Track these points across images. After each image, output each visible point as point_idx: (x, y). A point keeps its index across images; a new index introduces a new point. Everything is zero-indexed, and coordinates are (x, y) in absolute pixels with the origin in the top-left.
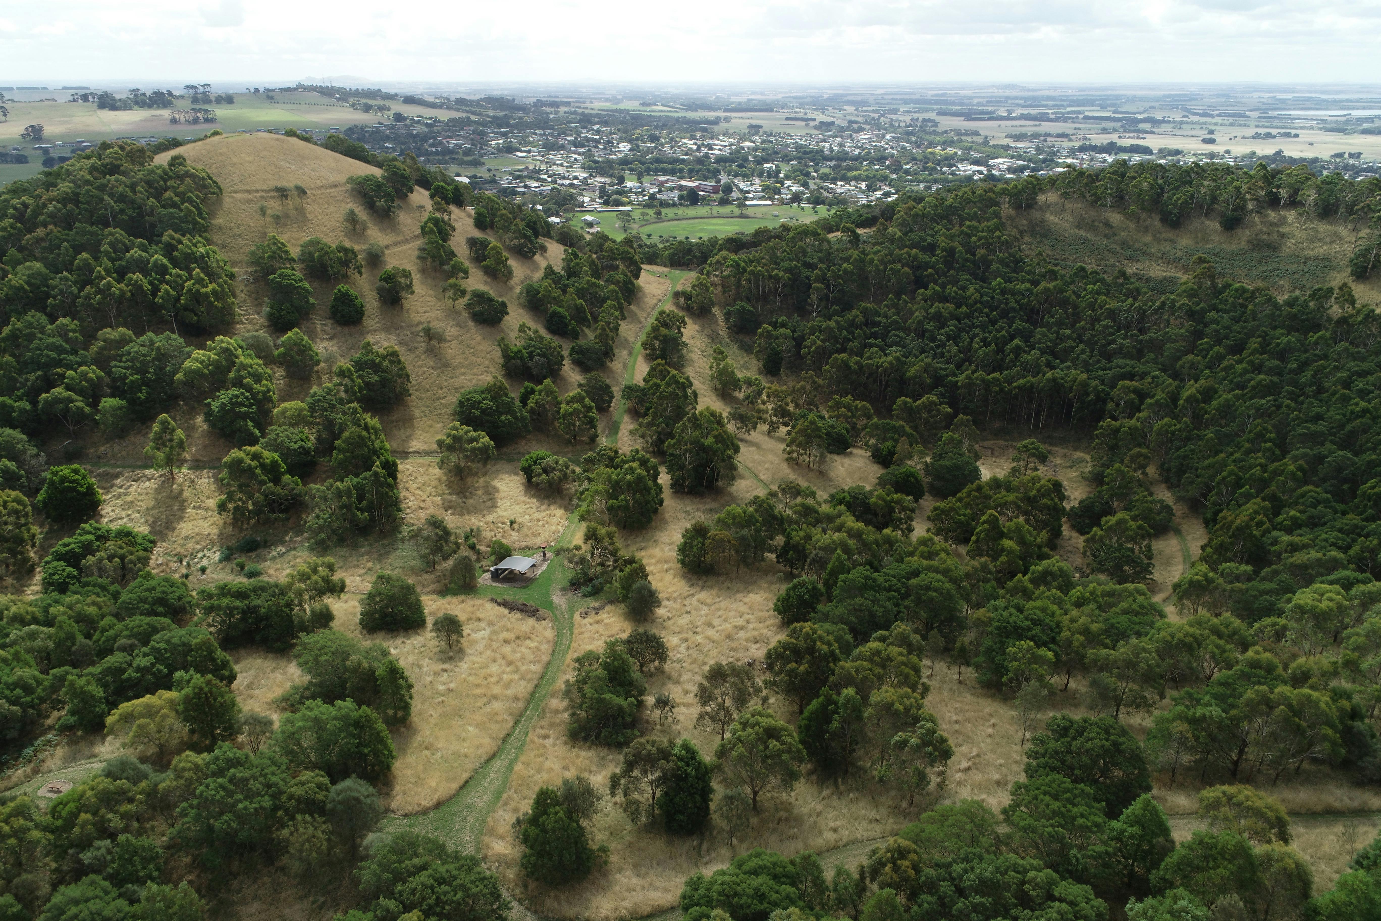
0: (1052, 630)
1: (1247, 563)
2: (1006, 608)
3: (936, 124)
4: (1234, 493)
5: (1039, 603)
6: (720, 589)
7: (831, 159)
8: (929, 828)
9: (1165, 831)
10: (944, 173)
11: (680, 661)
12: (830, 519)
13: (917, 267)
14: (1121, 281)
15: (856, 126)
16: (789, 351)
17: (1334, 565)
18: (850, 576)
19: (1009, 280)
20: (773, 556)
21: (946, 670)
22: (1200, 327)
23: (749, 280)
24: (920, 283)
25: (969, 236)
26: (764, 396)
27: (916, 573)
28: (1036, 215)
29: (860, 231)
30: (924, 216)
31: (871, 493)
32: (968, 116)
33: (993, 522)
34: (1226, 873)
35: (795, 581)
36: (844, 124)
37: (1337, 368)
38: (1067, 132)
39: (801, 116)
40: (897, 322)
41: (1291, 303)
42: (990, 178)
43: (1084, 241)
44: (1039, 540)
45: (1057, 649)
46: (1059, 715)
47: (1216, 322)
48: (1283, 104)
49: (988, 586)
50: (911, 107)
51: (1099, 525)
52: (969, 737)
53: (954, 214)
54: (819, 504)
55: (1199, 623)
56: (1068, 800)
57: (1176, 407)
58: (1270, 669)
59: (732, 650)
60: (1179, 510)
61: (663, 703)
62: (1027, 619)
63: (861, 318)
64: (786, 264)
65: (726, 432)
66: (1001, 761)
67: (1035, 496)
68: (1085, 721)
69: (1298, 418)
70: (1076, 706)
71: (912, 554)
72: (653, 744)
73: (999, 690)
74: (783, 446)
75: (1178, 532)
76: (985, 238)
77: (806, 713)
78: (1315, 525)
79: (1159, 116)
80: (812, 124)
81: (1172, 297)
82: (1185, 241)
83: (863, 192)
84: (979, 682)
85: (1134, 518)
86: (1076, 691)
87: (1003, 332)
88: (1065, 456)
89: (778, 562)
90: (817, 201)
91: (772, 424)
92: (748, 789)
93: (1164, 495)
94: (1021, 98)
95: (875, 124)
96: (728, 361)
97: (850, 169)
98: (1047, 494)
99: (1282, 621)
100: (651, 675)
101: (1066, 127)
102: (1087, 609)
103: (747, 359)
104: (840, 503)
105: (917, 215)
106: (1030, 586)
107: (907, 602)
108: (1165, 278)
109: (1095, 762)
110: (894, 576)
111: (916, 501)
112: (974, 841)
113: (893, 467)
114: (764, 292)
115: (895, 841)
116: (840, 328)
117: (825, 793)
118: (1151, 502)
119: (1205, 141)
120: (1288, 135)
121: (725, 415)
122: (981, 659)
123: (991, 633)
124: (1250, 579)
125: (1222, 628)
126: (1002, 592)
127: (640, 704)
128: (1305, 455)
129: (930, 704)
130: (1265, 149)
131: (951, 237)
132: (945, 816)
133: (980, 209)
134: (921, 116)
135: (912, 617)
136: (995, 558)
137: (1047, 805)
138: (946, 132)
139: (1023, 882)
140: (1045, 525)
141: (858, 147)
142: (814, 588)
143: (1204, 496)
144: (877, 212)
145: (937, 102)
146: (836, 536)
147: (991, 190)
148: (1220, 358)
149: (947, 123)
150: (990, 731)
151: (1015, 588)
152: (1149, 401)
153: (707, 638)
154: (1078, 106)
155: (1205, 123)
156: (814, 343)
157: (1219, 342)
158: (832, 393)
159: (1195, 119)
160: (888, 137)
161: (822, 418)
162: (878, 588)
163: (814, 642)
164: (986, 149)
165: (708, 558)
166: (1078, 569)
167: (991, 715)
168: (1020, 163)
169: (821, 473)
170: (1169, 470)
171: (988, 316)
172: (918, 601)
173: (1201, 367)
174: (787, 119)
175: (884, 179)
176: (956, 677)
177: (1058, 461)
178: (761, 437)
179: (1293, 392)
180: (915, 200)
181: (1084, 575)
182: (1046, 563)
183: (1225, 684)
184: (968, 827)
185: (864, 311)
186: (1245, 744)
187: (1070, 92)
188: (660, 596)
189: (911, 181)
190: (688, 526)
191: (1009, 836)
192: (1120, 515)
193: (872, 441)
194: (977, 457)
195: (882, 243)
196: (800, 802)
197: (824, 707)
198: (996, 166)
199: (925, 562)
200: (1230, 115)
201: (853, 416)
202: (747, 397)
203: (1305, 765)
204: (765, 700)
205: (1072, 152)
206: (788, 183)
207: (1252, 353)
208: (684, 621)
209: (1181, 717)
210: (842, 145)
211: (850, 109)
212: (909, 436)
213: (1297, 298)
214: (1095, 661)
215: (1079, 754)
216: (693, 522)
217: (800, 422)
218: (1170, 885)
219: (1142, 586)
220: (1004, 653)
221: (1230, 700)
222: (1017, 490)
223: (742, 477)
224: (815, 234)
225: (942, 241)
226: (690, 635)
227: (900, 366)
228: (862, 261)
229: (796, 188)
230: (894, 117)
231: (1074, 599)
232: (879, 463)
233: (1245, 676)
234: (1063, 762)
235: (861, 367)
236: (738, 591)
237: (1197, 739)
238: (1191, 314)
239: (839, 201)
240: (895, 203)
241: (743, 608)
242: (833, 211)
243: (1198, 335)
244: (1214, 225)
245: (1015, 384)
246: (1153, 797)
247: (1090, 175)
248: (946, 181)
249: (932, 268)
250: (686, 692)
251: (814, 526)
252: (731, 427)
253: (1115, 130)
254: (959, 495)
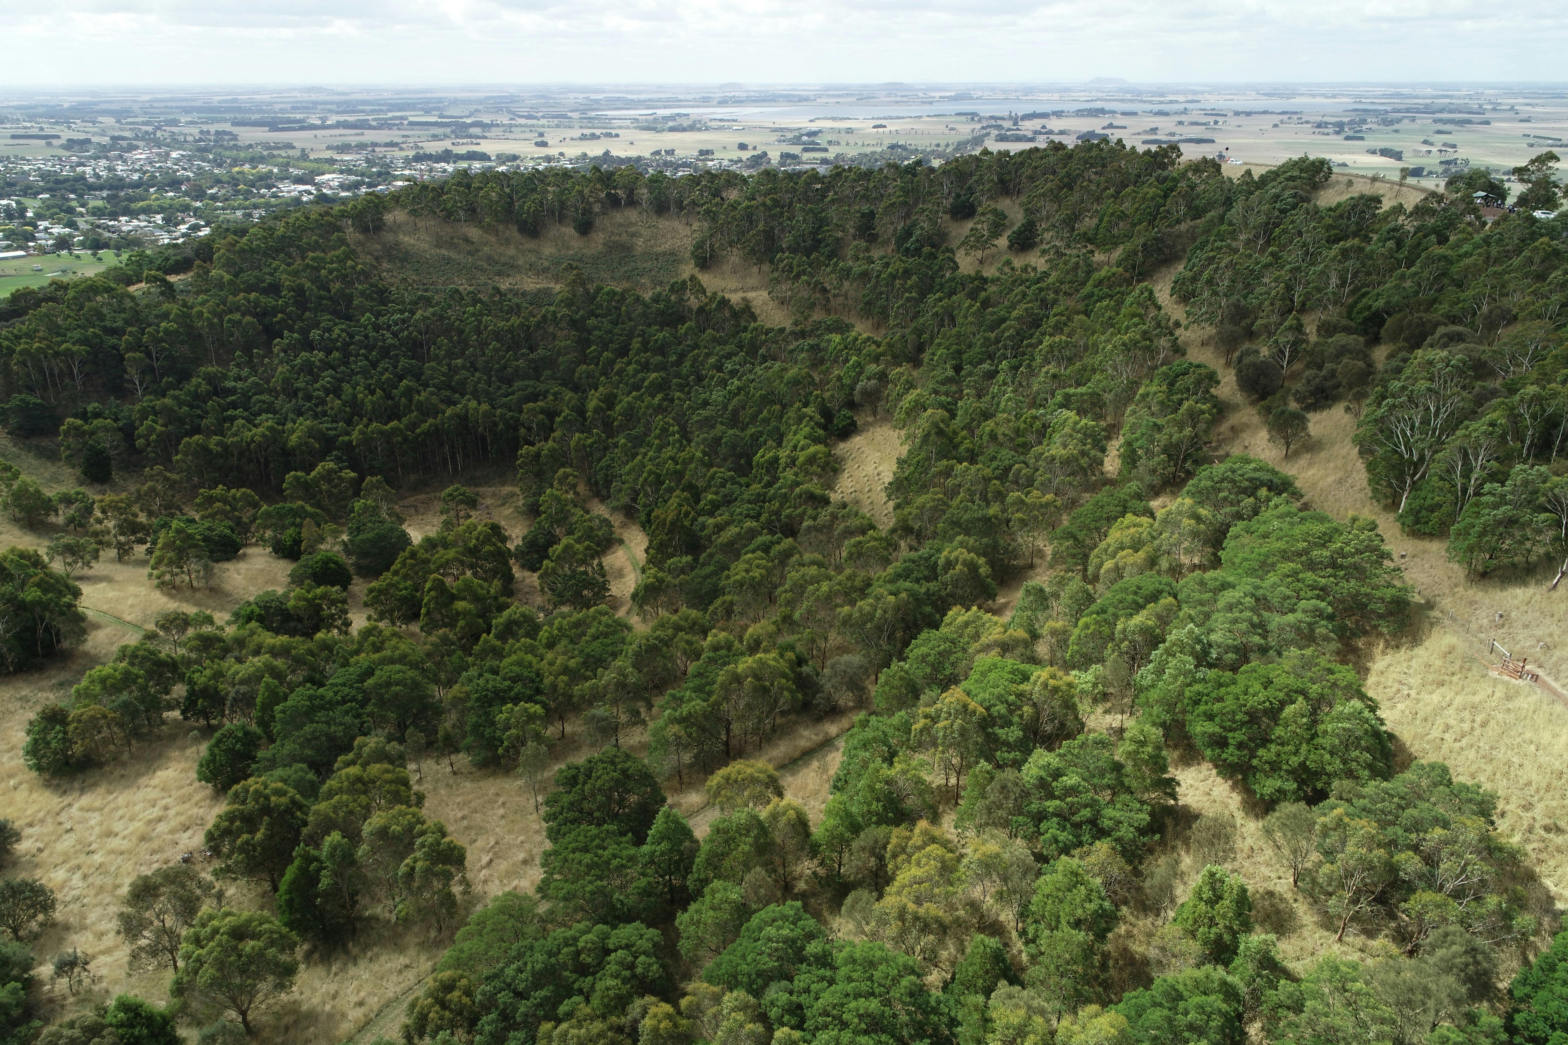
0: (533, 681)
1: (687, 554)
2: (480, 675)
3: (235, 138)
4: (658, 491)
5: (514, 657)
6: (110, 783)
7: (101, 188)
8: (466, 945)
9: (687, 833)
10: (263, 196)
11: (77, 899)
12: (240, 643)
13: (263, 314)
14: (497, 298)
15: (124, 143)
16: (116, 448)
17: (752, 534)
18: (289, 703)
19: (378, 315)
20: (176, 714)
21: (435, 767)
22: (585, 335)
23: (24, 364)
24: (272, 332)
25: (317, 269)
26: (98, 514)
27: (369, 672)
28: (389, 237)
29: (172, 279)
30: (252, 251)
31: (286, 595)
32: (274, 125)
33: (440, 586)
34: (747, 848)
35: (217, 735)
36: (105, 140)
37: (708, 355)
38: (395, 140)
39: (35, 131)
40: (258, 384)
41: (656, 299)
42: (322, 198)
43: (448, 261)
44: (492, 591)
45: (544, 698)
46: (563, 767)
47: (597, 328)
48: (596, 105)
49: (455, 658)
50: (194, 116)
51: (548, 557)
52: (481, 828)
53: (290, 246)
54: (222, 629)
55: (662, 625)
56: (598, 847)
57: (585, 419)
58: (729, 646)
59: (153, 852)
60: (616, 520)
61: (67, 966)
62: (505, 679)
63: (205, 387)
64: (76, 334)
65: (51, 575)
66: (522, 838)
67: (475, 546)
68: (590, 762)
69: (690, 407)
70: (578, 748)
71: (357, 652)
72: (71, 1025)
73: (498, 764)
74: (147, 570)
75: (621, 542)
76: (337, 270)
77: (283, 887)
78: (729, 502)
79: (486, 120)
80: (55, 142)
81: (552, 308)
82: (548, 250)
83: (161, 228)
84: (475, 765)
85: (578, 541)
86: (574, 734)
87: (387, 375)
88: (494, 495)
89: (186, 718)
90: (96, 245)
91: (120, 546)
92: (232, 1014)
93: (600, 510)
94: (332, 103)
95: (152, 141)
96: (23, 477)
97: (131, 199)
98: (487, 540)
99: (728, 598)
100: (36, 937)
101: (393, 135)
102: (560, 647)
103: (54, 469)
104: (249, 619)
105: (242, 251)
106: (498, 643)
107: (369, 708)
108: (539, 290)
109: (610, 798)
110: (344, 685)
111: (345, 589)
112: (518, 935)
113: (304, 557)
114: (52, 375)
115: (435, 980)
116: (181, 404)
117: (334, 969)
118: (590, 520)
119: (537, 144)
120: (609, 135)
121: (42, 552)
122: (469, 739)
123: (472, 708)
124: (692, 569)
125: (682, 623)
126: (470, 659)
127: (30, 984)
128: (705, 439)
129: (430, 812)
130: (595, 150)
131: (296, 273)
132: (481, 923)
133: (320, 236)
134: (213, 128)
135: (380, 722)
136: (452, 625)
137: (580, 863)
138: (251, 146)
139: (578, 953)
140: (495, 572)
141: (136, 171)
142: (247, 734)
143: (634, 500)
144: (189, 252)
145: (228, 110)
146: (257, 661)
147: (327, 213)
148: (611, 363)
149: (248, 135)
150: (501, 811)
151: (483, 650)
152: (558, 419)
153: (112, 852)
154: (400, 110)
155: (533, 126)
156: (151, 430)
157: (605, 348)
158: (196, 487)
159: (523, 121)
160: (174, 155)
161: (192, 521)
162: (331, 705)
163: (267, 798)
164: (308, 164)
165: (78, 749)
166: (541, 609)
167: (498, 795)
168: (353, 178)
169: (211, 589)
170: (596, 483)
171: (367, 359)
172: (382, 703)
173: (597, 374)
174: (14, 137)
175: (186, 208)
176: (449, 769)
177: (489, 501)
178: (110, 567)
179: (680, 385)
180: (235, 233)
181: (548, 613)
182: (506, 613)
183: (700, 675)
184: (509, 925)
185: (210, 379)
186: (729, 723)
187: (386, 95)
188: (17, 825)
189: (223, 209)
190: (32, 716)
191: (551, 912)
192: (564, 541)
193: (269, 534)
194: (401, 521)
195: (206, 291)
196: (307, 993)
197: (303, 871)
198: (326, 184)
199: (376, 656)
200: (554, 117)
201: (234, 509)
202: (71, 520)
203: (779, 721)
204: (220, 896)
205: (408, 162)
206: (42, 224)
207: (637, 354)
208: (67, 843)
209: (673, 721)
210: (110, 169)
211: (109, 121)
212: (312, 516)
213: (660, 294)
214: (582, 697)
215: (593, 795)
216: (39, 709)
217: (162, 534)
218: (706, 882)
219: (603, 607)
220: (493, 723)
221: (707, 688)
222: (454, 544)
223: (96, 626)
224: (108, 290)
225: (286, 280)
226: (82, 858)
227: (276, 437)
228: (187, 316)
229: (57, 230)
230: (175, 130)
231: (544, 641)
232: (285, 557)
233: (712, 661)
234: (581, 811)
235: (226, 448)
236: (139, 775)
237: (690, 735)
238: (574, 324)
239: (127, 242)
240: (210, 240)
241: (153, 794)
242: (125, 257)
243: (587, 343)
244: (569, 231)
245: (418, 431)
246: (671, 807)
247: (434, 189)
248: (267, 205)
249: (282, 312)
250: (101, 935)
251: (222, 658)
252: (57, 566)
253: (446, 136)
254: (393, 568)
